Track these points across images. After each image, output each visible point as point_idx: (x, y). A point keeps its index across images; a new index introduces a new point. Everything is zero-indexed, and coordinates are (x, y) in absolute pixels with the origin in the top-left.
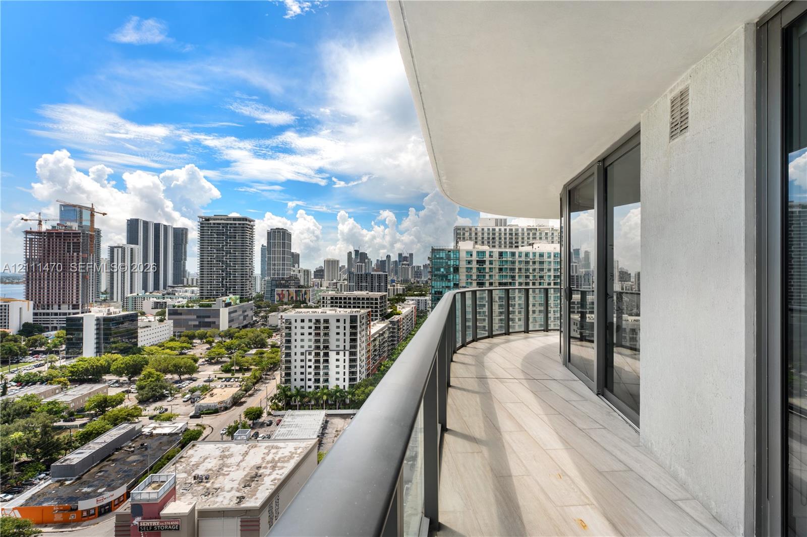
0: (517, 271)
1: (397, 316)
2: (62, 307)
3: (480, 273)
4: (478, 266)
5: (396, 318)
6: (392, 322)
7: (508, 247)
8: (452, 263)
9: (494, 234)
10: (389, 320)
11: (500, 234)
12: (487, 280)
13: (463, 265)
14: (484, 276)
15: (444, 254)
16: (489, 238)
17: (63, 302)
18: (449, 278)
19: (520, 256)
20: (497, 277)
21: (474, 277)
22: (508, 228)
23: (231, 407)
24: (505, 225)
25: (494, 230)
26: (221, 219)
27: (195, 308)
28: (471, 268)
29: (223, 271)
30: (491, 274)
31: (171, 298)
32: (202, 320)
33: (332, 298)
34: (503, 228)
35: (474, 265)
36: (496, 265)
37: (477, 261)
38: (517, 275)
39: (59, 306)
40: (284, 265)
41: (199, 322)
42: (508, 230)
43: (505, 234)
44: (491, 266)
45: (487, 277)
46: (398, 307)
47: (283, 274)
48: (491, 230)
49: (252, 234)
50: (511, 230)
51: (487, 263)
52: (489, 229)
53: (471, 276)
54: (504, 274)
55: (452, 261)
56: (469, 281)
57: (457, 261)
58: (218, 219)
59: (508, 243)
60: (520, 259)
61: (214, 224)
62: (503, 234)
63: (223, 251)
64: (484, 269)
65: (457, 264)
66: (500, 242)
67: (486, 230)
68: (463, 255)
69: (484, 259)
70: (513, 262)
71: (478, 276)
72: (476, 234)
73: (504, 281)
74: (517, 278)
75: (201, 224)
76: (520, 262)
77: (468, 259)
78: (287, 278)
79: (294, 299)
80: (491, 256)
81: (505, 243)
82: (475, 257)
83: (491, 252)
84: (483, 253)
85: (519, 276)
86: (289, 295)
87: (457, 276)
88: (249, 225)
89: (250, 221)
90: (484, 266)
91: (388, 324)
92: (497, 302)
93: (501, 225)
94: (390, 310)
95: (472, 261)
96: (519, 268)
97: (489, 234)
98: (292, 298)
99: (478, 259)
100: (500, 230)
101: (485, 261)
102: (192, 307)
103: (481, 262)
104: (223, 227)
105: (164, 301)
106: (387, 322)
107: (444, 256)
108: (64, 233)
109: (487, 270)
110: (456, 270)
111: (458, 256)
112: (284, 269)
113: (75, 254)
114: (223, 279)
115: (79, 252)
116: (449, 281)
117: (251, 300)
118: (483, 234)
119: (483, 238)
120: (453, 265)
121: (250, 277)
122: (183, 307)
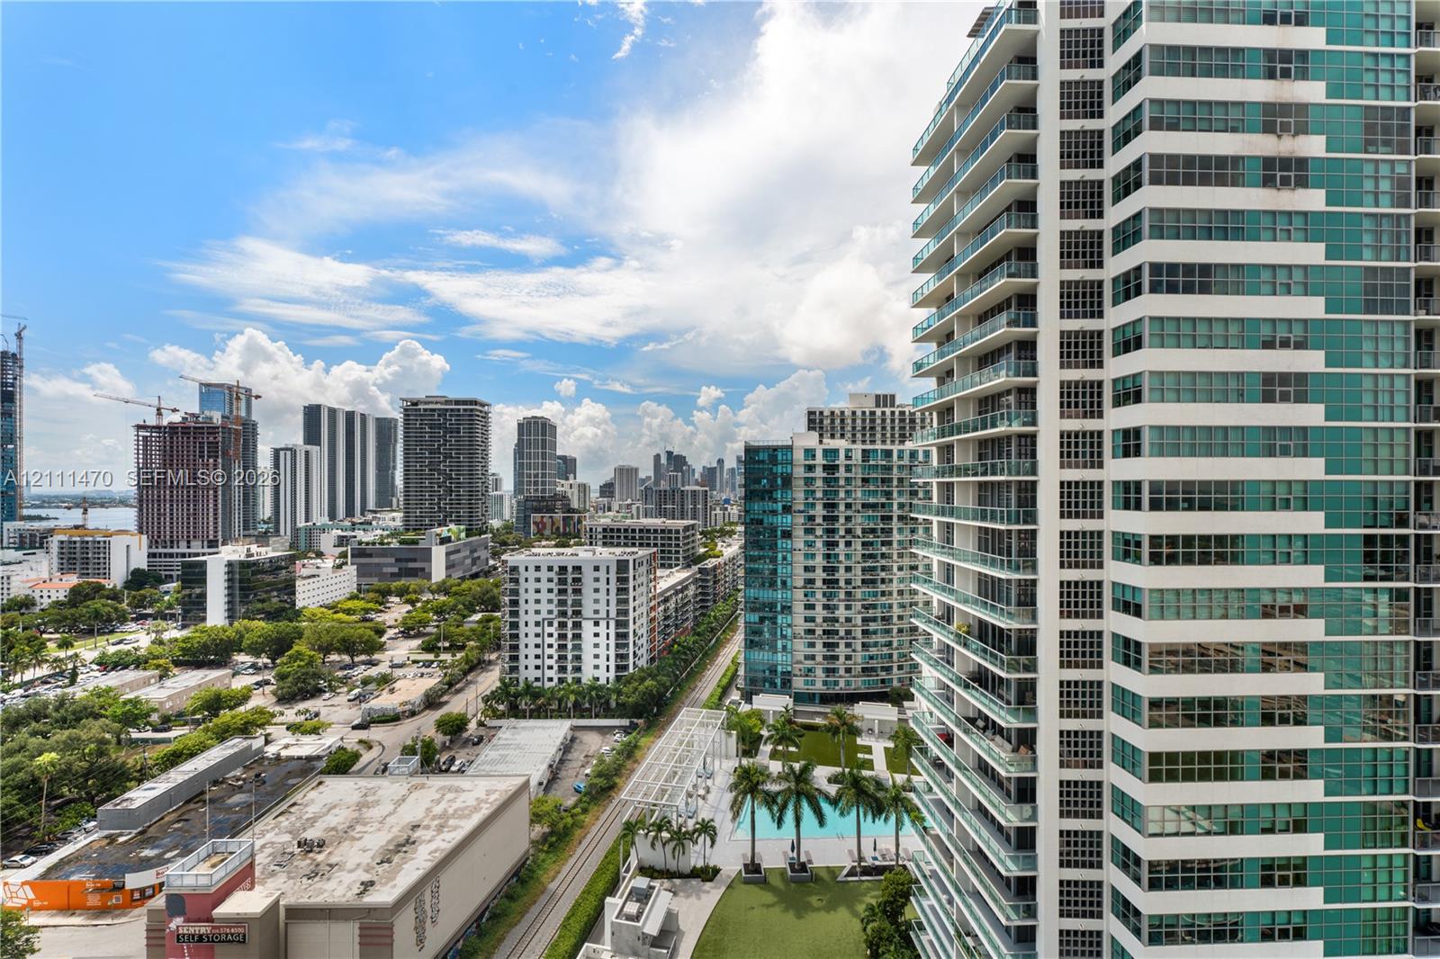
0: (895, 483)
1: (713, 560)
2: (192, 544)
3: (829, 486)
4: (825, 475)
5: (710, 563)
6: (701, 571)
7: (897, 442)
8: (779, 469)
9: (873, 421)
10: (699, 566)
11: (884, 421)
12: (842, 499)
13: (799, 472)
14: (836, 493)
15: (766, 454)
16: (864, 428)
17: (195, 537)
18: (774, 496)
19: (900, 457)
20: (859, 495)
21: (819, 495)
22: (897, 411)
23: (423, 711)
24: (893, 405)
25: (873, 413)
26: (437, 403)
27: (392, 546)
28: (813, 479)
29: (439, 487)
30: (849, 488)
31: (364, 530)
32: (403, 565)
33: (605, 530)
34: (888, 411)
35: (819, 473)
36: (858, 474)
37: (824, 466)
38: (895, 490)
39: (189, 542)
40: (544, 475)
41: (400, 569)
42: (897, 413)
43: (893, 421)
44: (849, 475)
45: (842, 495)
46: (720, 544)
47: (544, 491)
48: (868, 413)
49: (486, 425)
50: (902, 413)
51: (842, 469)
52: (864, 413)
53: (814, 492)
54: (872, 488)
55: (780, 467)
56: (811, 500)
57: (789, 467)
58: (432, 403)
59: (897, 436)
60: (902, 463)
61: (425, 410)
62: (888, 421)
63: (440, 453)
64: (837, 479)
65: (789, 471)
66: (883, 435)
67: (859, 413)
68: (799, 456)
69: (837, 462)
70: (889, 468)
71: (825, 492)
72: (842, 421)
73: (872, 500)
74: (895, 495)
75: (406, 410)
76: (901, 468)
77: (807, 463)
78: (549, 497)
79: (561, 530)
80: (848, 457)
81: (893, 435)
82: (820, 460)
83: (848, 451)
84: (835, 451)
85: (899, 492)
86: (553, 524)
87: (789, 492)
88: (481, 412)
89: (483, 405)
90: (837, 475)
91: (694, 574)
92: (859, 537)
93: (885, 406)
94: (702, 550)
95: (815, 466)
96: (899, 479)
97: (864, 421)
98: (558, 528)
99: (825, 462)
100: (883, 413)
101: (838, 465)
102: (389, 543)
103: (831, 468)
104: (439, 415)
105: (353, 534)
106: (695, 568)
107: (766, 458)
108: (195, 428)
109: (842, 482)
110: (788, 481)
111: (789, 458)
112: (544, 483)
113: (211, 460)
114: (439, 499)
115: (217, 457)
116: (775, 501)
117: (485, 533)
118: (854, 421)
119: (854, 428)
120: (782, 474)
121: (483, 495)
122: (374, 544)
